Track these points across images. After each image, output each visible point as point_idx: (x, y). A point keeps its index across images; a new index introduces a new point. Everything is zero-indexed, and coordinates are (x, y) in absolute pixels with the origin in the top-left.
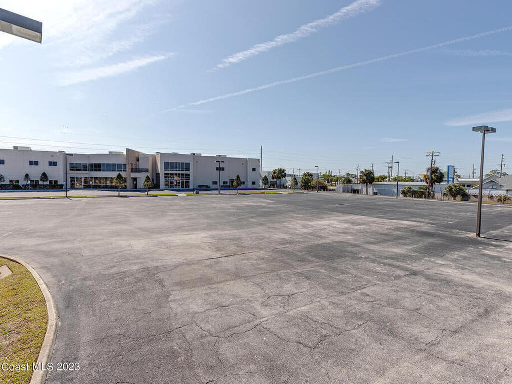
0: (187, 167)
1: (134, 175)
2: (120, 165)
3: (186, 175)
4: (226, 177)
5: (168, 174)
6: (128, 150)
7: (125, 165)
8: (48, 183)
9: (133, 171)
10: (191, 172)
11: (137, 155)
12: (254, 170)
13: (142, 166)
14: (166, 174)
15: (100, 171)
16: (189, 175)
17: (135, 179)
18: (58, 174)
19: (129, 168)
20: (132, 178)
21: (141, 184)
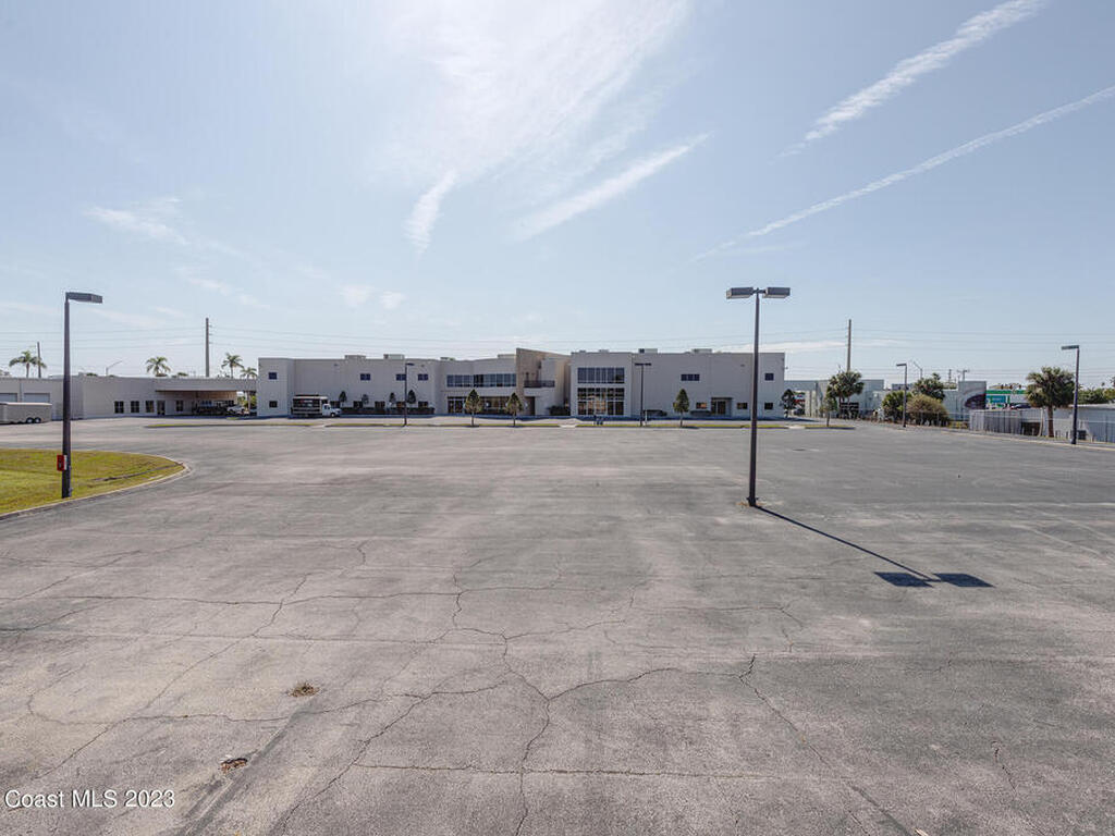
0: (618, 376)
1: (530, 392)
2: (508, 376)
3: (618, 390)
4: (699, 394)
5: (585, 389)
6: (518, 350)
7: (514, 375)
8: (416, 405)
9: (527, 385)
10: (627, 386)
11: (539, 357)
12: (769, 377)
13: (545, 376)
14: (579, 390)
15: (482, 386)
16: (623, 390)
17: (532, 400)
18: (427, 392)
19: (520, 380)
20: (527, 398)
21: (541, 407)
